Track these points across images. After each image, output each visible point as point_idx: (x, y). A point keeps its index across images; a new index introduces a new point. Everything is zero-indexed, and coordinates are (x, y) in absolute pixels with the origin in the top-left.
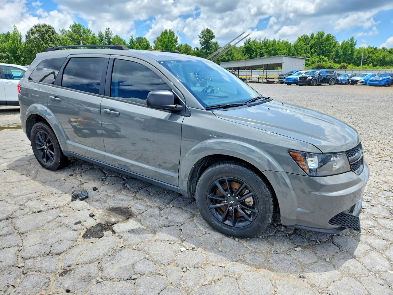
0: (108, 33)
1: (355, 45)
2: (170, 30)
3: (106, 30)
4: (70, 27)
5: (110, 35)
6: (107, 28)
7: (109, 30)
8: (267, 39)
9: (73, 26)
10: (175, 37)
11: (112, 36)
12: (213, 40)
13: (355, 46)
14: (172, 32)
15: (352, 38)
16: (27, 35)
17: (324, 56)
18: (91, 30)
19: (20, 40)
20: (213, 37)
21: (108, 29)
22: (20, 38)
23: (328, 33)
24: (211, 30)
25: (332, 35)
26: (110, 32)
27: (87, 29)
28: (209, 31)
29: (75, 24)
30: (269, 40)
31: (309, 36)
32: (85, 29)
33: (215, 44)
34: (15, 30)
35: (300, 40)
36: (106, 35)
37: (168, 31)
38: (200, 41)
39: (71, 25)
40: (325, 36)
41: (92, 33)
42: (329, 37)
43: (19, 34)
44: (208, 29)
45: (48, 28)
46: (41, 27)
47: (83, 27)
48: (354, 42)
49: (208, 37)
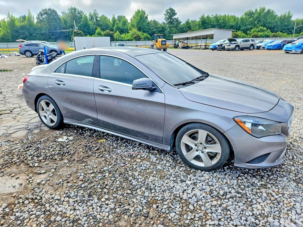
0: (96, 14)
3: (94, 12)
4: (68, 10)
5: (97, 15)
6: (95, 10)
7: (96, 11)
10: (146, 15)
11: (99, 15)
12: (176, 17)
13: (291, 18)
14: (143, 11)
16: (38, 17)
17: (263, 27)
18: (83, 11)
19: (33, 21)
20: (174, 14)
22: (33, 19)
23: (269, 8)
24: (173, 9)
25: (271, 10)
26: (97, 12)
27: (81, 11)
28: (171, 10)
29: (72, 7)
31: (254, 11)
32: (80, 11)
33: (177, 20)
34: (29, 13)
35: (246, 15)
36: (95, 15)
37: (140, 10)
38: (165, 17)
40: (266, 11)
41: (84, 14)
42: (269, 11)
43: (32, 16)
44: (171, 8)
45: (52, 11)
46: (48, 10)
47: (78, 9)
48: (290, 15)
49: (171, 14)
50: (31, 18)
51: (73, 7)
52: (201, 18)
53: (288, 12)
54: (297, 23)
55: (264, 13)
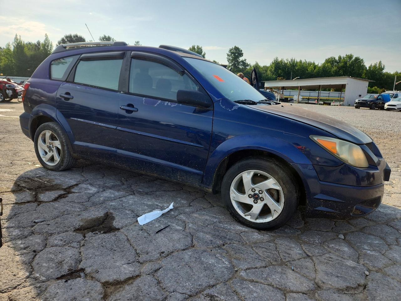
1: (383, 69)
2: (197, 46)
3: (135, 43)
4: (99, 39)
8: (294, 59)
9: (102, 38)
12: (241, 59)
14: (200, 49)
15: (380, 63)
19: (51, 49)
20: (241, 55)
21: (138, 42)
22: (51, 47)
23: (356, 57)
24: (240, 48)
28: (237, 49)
29: (104, 36)
30: (295, 61)
31: (337, 58)
33: (244, 62)
35: (328, 61)
37: (196, 47)
38: (228, 59)
39: (100, 37)
40: (354, 58)
42: (357, 60)
43: (50, 43)
44: (236, 46)
45: (79, 39)
46: (73, 37)
47: (113, 39)
48: (382, 66)
49: (237, 55)
50: (48, 46)
51: (107, 36)
52: (274, 62)
53: (378, 63)
54: (397, 76)
55: (352, 62)
